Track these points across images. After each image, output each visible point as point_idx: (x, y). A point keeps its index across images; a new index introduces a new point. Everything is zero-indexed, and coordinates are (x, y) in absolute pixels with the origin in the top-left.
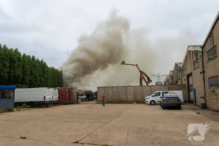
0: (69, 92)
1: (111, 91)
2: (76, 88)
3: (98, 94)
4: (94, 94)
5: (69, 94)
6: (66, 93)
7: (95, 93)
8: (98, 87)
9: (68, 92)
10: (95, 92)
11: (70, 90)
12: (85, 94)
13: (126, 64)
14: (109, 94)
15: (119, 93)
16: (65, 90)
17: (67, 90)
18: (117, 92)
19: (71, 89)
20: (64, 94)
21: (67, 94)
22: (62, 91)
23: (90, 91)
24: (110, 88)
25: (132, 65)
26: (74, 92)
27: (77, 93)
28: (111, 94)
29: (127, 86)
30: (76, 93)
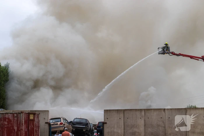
0: (28, 122)
1: (141, 122)
2: (48, 111)
3: (106, 130)
4: (95, 129)
5: (28, 127)
6: (19, 125)
7: (99, 127)
8: (106, 111)
9: (26, 122)
10: (97, 123)
11: (31, 117)
12: (71, 127)
13: (173, 54)
14: (135, 130)
15: (165, 127)
16: (17, 117)
17: (23, 118)
18: (158, 126)
19: (34, 114)
20: (16, 128)
21: (24, 127)
22: (9, 121)
23: (84, 121)
24: (138, 113)
25: (191, 57)
26: (42, 123)
27: (50, 125)
28: (142, 129)
29: (185, 109)
30: (47, 125)
